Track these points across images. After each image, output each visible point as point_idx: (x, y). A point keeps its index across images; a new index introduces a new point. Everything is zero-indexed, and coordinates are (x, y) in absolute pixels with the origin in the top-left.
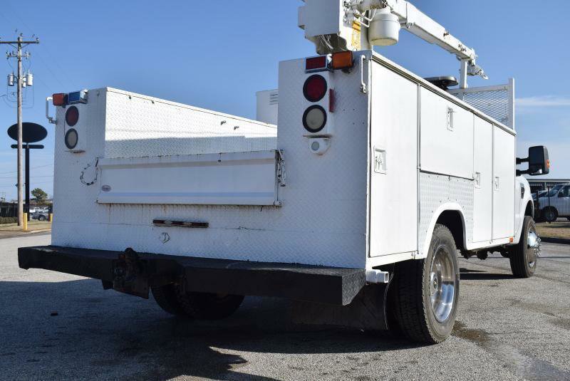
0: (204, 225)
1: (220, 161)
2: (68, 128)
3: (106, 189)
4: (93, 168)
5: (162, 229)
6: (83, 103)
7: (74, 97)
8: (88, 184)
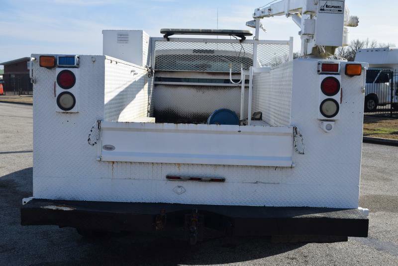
0: (222, 180)
1: (240, 131)
2: (59, 90)
3: (109, 148)
4: (95, 130)
5: (176, 183)
6: (77, 68)
7: (68, 60)
8: (93, 144)
